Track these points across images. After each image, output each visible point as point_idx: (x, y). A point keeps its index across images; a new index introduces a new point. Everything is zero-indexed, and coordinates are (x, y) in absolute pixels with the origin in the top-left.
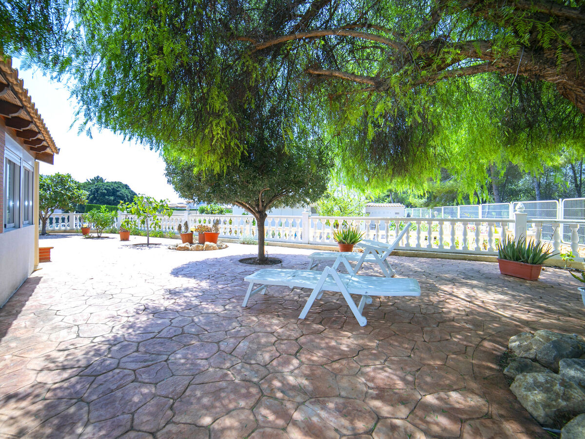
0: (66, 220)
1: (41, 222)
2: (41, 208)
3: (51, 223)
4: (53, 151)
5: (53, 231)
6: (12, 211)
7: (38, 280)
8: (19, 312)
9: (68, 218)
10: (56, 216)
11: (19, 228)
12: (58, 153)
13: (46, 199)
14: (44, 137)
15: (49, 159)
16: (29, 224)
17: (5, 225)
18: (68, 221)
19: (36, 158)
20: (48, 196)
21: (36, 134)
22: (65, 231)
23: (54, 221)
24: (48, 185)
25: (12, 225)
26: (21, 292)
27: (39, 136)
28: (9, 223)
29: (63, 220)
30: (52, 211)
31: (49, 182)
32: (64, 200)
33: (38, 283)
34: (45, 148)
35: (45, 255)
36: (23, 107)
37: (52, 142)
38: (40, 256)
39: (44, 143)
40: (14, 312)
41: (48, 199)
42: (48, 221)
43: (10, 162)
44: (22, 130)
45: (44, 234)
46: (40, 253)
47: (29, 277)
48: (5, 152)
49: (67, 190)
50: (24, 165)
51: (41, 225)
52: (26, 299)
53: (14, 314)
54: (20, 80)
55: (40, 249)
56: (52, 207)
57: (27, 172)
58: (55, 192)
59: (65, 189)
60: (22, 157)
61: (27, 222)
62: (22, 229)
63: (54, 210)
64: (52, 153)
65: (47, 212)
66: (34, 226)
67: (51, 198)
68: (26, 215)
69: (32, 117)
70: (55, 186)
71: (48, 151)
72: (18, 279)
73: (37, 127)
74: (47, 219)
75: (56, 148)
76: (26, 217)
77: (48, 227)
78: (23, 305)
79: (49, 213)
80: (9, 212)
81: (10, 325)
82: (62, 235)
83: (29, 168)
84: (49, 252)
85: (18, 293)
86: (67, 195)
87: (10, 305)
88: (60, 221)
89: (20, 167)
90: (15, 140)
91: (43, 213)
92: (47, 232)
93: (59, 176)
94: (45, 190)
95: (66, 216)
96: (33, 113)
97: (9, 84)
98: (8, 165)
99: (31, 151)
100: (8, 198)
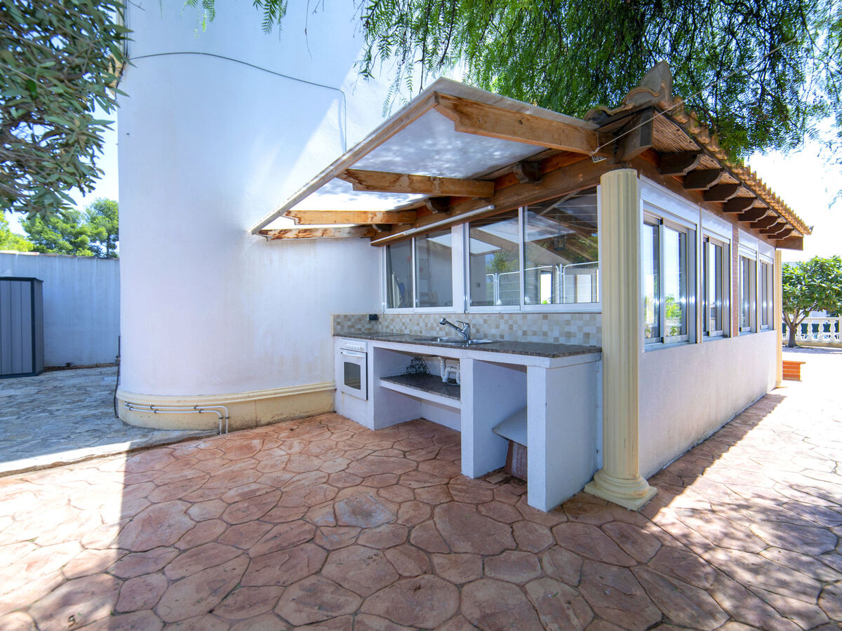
0: (833, 328)
1: (788, 328)
2: (786, 309)
3: (804, 330)
4: (801, 233)
5: (809, 343)
6: (747, 314)
7: (779, 399)
8: (754, 425)
9: (837, 325)
10: (813, 322)
11: (756, 332)
12: (809, 233)
13: (796, 297)
14: (787, 219)
15: (796, 244)
16: (768, 329)
17: (740, 328)
18: (837, 331)
19: (777, 246)
20: (798, 292)
21: (774, 219)
22: (830, 345)
23: (810, 329)
24: (798, 277)
25: (748, 329)
26: (758, 406)
27: (780, 220)
28: (744, 326)
29: (827, 328)
30: (806, 314)
31: (798, 272)
32: (827, 297)
33: (780, 402)
34: (789, 231)
35: (792, 372)
36: (758, 197)
37: (799, 222)
38: (784, 371)
39: (788, 226)
40: (750, 423)
41: (798, 297)
42: (799, 328)
43: (744, 258)
44: (756, 221)
45: (791, 345)
46: (784, 367)
47: (768, 393)
48: (739, 249)
49: (831, 281)
50: (761, 258)
51: (788, 333)
52: (764, 414)
53: (750, 425)
54: (747, 168)
55: (784, 363)
56: (805, 308)
57: (764, 266)
58: (809, 286)
59: (828, 280)
60: (757, 250)
61: (766, 326)
62: (759, 334)
63: (809, 312)
64: (800, 236)
65: (797, 316)
66: (775, 332)
67: (803, 295)
68: (765, 317)
69: (768, 203)
70: (810, 277)
71: (794, 233)
72: (755, 392)
73: (776, 211)
74: (796, 325)
75: (805, 228)
76: (765, 321)
77: (799, 337)
78: (760, 420)
79: (801, 316)
80: (744, 316)
81: (746, 432)
82: (823, 349)
83: (767, 260)
84: (799, 368)
85: (754, 407)
86: (832, 289)
87: (746, 416)
88: (821, 328)
89: (756, 262)
90: (749, 233)
91: (791, 317)
92: (797, 343)
93: (817, 262)
94: (793, 285)
95: (832, 321)
96: (770, 199)
97: (741, 182)
98: (742, 262)
99: (769, 240)
100: (742, 298)
